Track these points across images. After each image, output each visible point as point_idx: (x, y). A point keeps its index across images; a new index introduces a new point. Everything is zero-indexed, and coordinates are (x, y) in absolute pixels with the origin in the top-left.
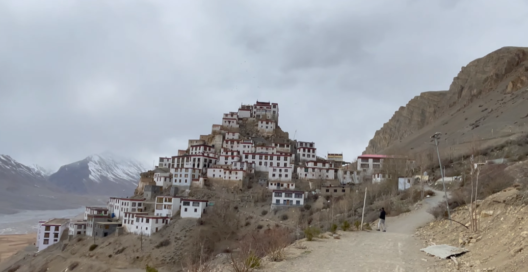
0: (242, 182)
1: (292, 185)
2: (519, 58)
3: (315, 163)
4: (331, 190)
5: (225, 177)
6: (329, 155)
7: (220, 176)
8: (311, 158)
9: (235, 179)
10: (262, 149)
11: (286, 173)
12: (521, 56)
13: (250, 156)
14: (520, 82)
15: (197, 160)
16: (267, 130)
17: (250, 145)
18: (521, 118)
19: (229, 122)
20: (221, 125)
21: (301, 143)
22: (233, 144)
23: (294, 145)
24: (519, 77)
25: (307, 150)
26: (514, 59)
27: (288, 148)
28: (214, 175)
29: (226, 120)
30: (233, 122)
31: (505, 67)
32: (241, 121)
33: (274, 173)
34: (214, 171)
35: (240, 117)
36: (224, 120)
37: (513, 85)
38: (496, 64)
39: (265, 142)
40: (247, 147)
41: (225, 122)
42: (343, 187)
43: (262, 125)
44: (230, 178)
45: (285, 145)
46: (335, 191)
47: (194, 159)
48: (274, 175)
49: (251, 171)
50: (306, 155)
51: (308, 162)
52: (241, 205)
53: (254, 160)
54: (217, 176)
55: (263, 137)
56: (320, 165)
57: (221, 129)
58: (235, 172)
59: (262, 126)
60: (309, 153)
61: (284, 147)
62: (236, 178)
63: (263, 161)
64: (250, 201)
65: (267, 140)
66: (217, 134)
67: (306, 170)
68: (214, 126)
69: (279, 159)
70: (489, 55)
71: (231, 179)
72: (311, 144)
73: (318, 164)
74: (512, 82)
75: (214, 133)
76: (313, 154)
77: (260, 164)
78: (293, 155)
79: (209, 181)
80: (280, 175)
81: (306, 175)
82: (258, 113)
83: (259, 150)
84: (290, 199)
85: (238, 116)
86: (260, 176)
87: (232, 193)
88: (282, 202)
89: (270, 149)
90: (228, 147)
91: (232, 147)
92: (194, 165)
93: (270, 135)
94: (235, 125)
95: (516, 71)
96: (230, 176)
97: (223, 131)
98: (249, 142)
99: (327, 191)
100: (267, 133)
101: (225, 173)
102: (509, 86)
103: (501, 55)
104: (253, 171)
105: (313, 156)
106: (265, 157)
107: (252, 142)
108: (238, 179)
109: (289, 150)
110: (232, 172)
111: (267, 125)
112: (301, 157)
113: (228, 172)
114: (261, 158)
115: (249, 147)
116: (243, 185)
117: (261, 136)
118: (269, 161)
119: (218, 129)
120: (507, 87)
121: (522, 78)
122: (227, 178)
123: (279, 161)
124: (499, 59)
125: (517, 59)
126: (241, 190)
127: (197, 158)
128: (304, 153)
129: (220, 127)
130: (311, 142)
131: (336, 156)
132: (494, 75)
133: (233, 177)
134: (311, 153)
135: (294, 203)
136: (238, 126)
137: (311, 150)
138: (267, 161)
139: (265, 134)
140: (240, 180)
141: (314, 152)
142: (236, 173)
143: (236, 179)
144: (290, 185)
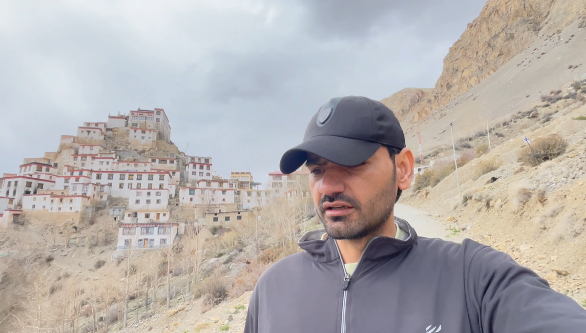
0: (79, 215)
1: (164, 215)
2: (419, 97)
3: (209, 183)
4: (221, 218)
5: (52, 209)
6: (233, 173)
7: (44, 207)
8: (205, 177)
9: (68, 210)
10: (128, 165)
11: (158, 198)
12: (420, 95)
13: (105, 176)
14: (424, 112)
15: (13, 184)
16: (143, 142)
17: (111, 161)
18: (438, 134)
19: (89, 132)
20: (75, 135)
21: (193, 158)
22: (86, 160)
23: (181, 161)
24: (423, 108)
25: (198, 166)
26: (415, 97)
27: (172, 165)
28: (34, 206)
29: (83, 130)
30: (94, 132)
31: (409, 103)
32: (109, 133)
33: (138, 198)
34: (35, 199)
35: (108, 127)
36: (81, 130)
37: (419, 115)
38: (400, 102)
39: (138, 157)
40: (105, 163)
41: (82, 132)
42: (239, 213)
43: (135, 134)
44: (60, 209)
45: (168, 161)
46: (227, 219)
47: (9, 183)
48: (137, 202)
49: (102, 197)
50: (197, 173)
51: (198, 182)
52: (65, 253)
53: (110, 181)
54: (39, 207)
55: (136, 150)
56: (215, 185)
57: (74, 142)
58: (69, 199)
59: (135, 136)
60: (201, 171)
61: (166, 163)
62: (71, 208)
63: (126, 182)
64: (83, 246)
65: (142, 154)
66: (65, 149)
67: (192, 192)
68: (64, 137)
69: (151, 178)
70: (395, 94)
71: (62, 211)
72: (207, 160)
73: (212, 183)
74: (418, 113)
75: (63, 147)
76: (208, 171)
77: (121, 186)
78: (178, 174)
79: (24, 216)
80: (148, 201)
81: (191, 199)
82: (135, 121)
83: (123, 167)
84: (149, 237)
85: (105, 126)
86: (117, 205)
87: (61, 233)
88: (134, 243)
89: (141, 166)
90: (76, 166)
91: (83, 164)
92: (8, 193)
93: (147, 148)
94: (97, 136)
95: (419, 105)
96: (61, 206)
97: (76, 145)
98: (110, 156)
99: (216, 219)
100: (143, 145)
101: (52, 201)
102: (415, 117)
103: (404, 94)
104: (105, 198)
105: (208, 174)
106: (130, 175)
107: (114, 156)
108: (73, 211)
109: (173, 167)
110: (65, 200)
111: (143, 135)
112: (191, 177)
113: (57, 200)
114: (122, 178)
115: (108, 163)
116: (83, 219)
117: (134, 149)
118: (135, 182)
119: (69, 142)
120: (414, 117)
121: (426, 109)
122: (55, 210)
123: (150, 182)
124: (402, 98)
125: (418, 97)
126: (75, 228)
127: (13, 181)
128: (194, 170)
129: (72, 139)
130: (207, 156)
131: (243, 175)
132: (401, 110)
133: (66, 206)
134: (205, 170)
135: (157, 243)
136: (103, 137)
137: (205, 167)
138: (131, 181)
139: (140, 146)
140: (77, 211)
141: (208, 168)
142: (71, 201)
143: (70, 211)
144: (161, 215)
